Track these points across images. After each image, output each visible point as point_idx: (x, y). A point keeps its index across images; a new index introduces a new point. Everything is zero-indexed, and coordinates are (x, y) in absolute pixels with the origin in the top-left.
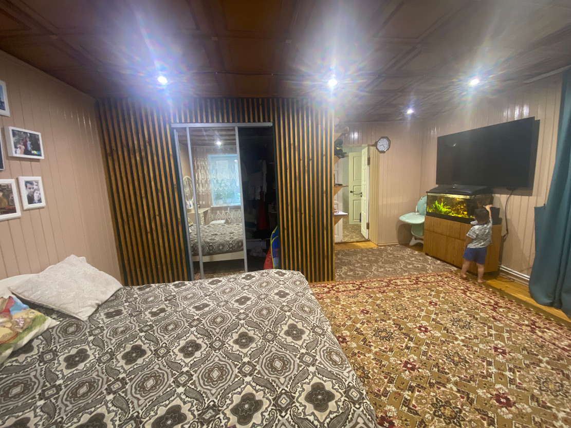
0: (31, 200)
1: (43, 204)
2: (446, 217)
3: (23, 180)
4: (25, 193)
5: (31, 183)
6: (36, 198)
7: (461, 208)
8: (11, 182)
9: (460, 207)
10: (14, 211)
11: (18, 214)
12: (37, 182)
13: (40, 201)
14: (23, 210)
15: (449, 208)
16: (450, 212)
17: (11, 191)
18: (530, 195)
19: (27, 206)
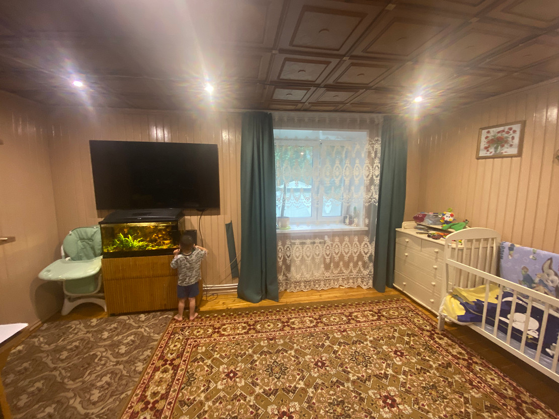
2: (142, 252)
7: (159, 238)
9: (157, 236)
15: (142, 241)
16: (147, 245)
18: (218, 214)
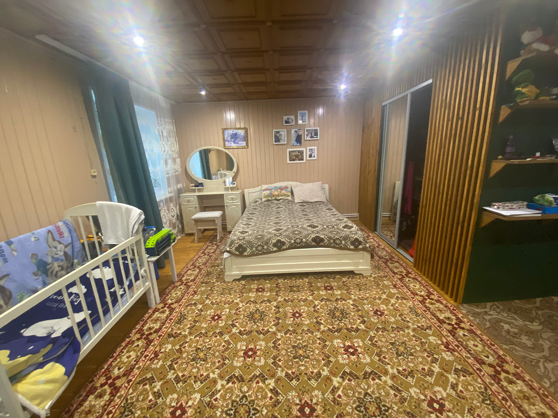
0: (310, 156)
1: (315, 158)
3: (308, 148)
4: (308, 153)
5: (312, 150)
6: (313, 156)
8: (304, 149)
10: (303, 160)
11: (304, 161)
12: (314, 149)
13: (314, 157)
14: (306, 160)
17: (303, 153)
19: (308, 158)
